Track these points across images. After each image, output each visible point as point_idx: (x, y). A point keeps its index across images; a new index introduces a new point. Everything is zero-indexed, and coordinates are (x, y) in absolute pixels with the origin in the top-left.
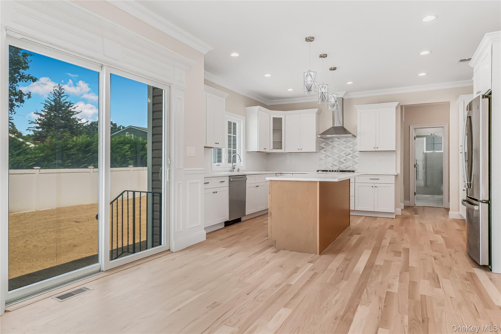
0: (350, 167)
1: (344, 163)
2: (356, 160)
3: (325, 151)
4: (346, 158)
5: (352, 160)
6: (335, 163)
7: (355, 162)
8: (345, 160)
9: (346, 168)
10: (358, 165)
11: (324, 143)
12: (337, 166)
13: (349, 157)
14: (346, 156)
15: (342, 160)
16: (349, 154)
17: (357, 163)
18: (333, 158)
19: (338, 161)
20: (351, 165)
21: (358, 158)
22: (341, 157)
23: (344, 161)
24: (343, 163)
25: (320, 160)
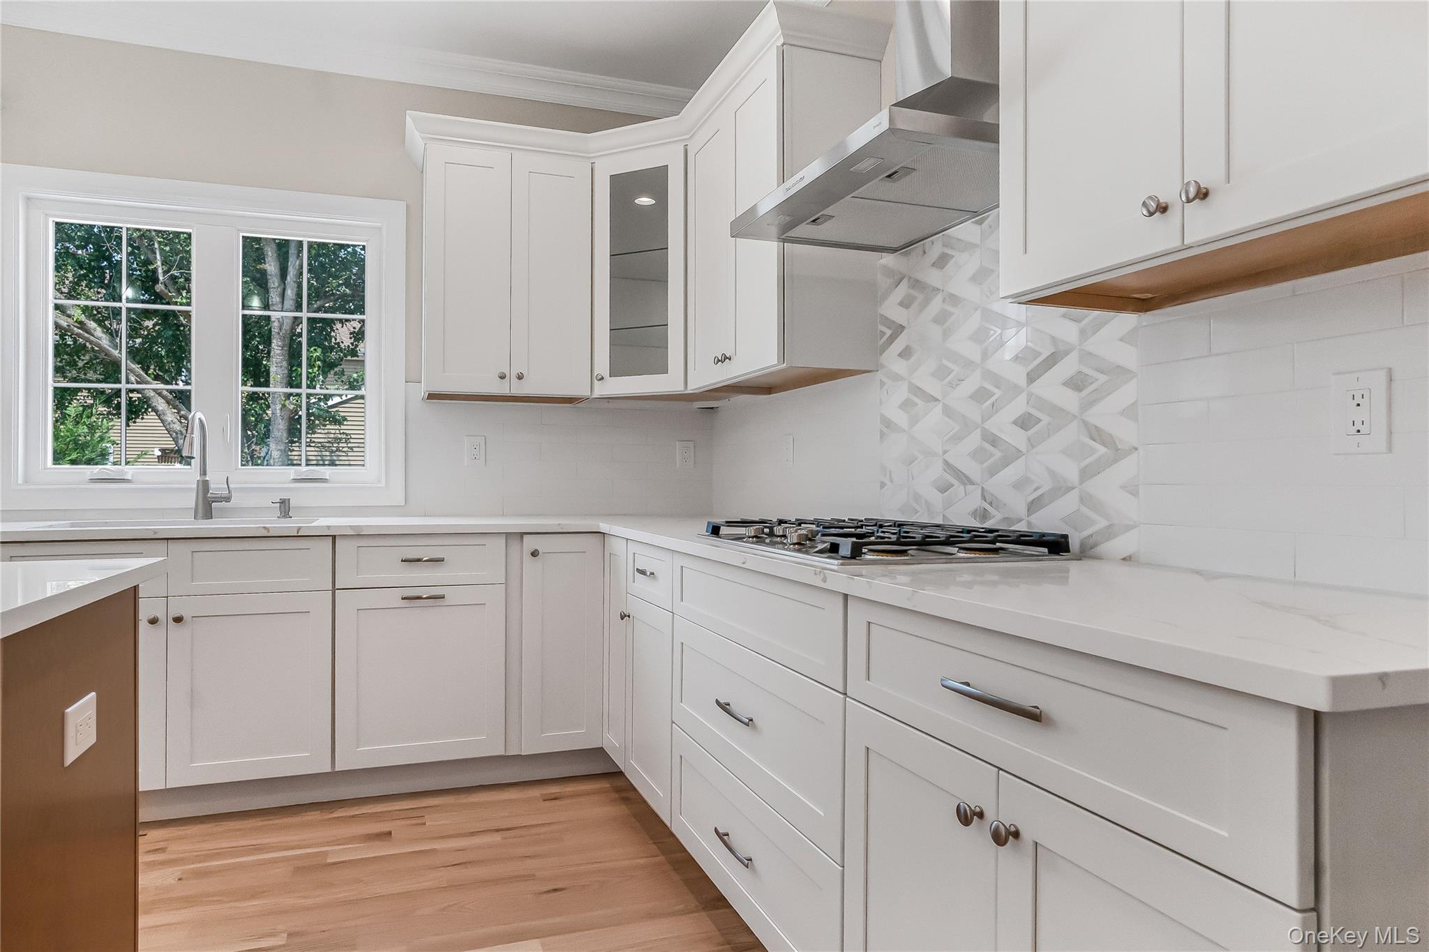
0: (1061, 489)
1: (1018, 453)
2: (1105, 415)
3: (906, 353)
4: (1030, 395)
5: (1075, 417)
6: (961, 457)
7: (1096, 434)
8: (1024, 422)
9: (1033, 506)
10: (1126, 469)
11: (902, 290)
12: (972, 483)
13: (1051, 387)
14: (1032, 378)
15: (1003, 424)
16: (1052, 360)
17: (1118, 453)
18: (948, 412)
19: (974, 440)
20: (1071, 472)
21: (1126, 394)
22: (998, 393)
23: (1016, 438)
24: (1012, 456)
25: (882, 435)
